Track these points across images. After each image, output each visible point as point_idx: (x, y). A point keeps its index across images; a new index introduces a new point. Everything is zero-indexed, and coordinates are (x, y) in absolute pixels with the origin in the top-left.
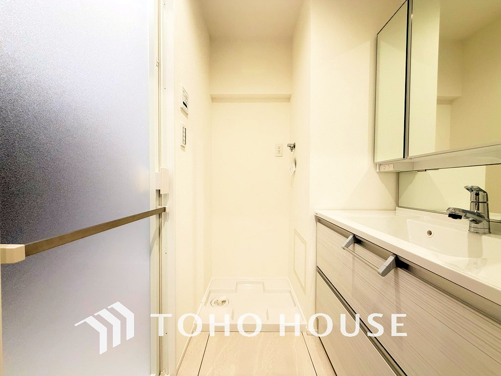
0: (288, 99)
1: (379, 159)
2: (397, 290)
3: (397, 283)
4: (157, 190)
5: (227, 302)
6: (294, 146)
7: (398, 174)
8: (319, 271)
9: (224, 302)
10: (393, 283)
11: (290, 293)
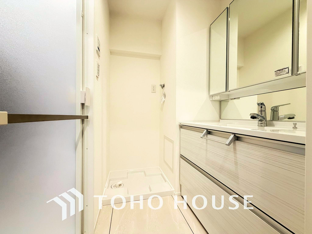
0: (159, 58)
1: (211, 93)
2: (235, 153)
3: (235, 149)
4: (81, 103)
5: (122, 185)
6: (164, 86)
7: (220, 102)
8: (182, 157)
9: (120, 185)
10: (232, 150)
11: (162, 175)
